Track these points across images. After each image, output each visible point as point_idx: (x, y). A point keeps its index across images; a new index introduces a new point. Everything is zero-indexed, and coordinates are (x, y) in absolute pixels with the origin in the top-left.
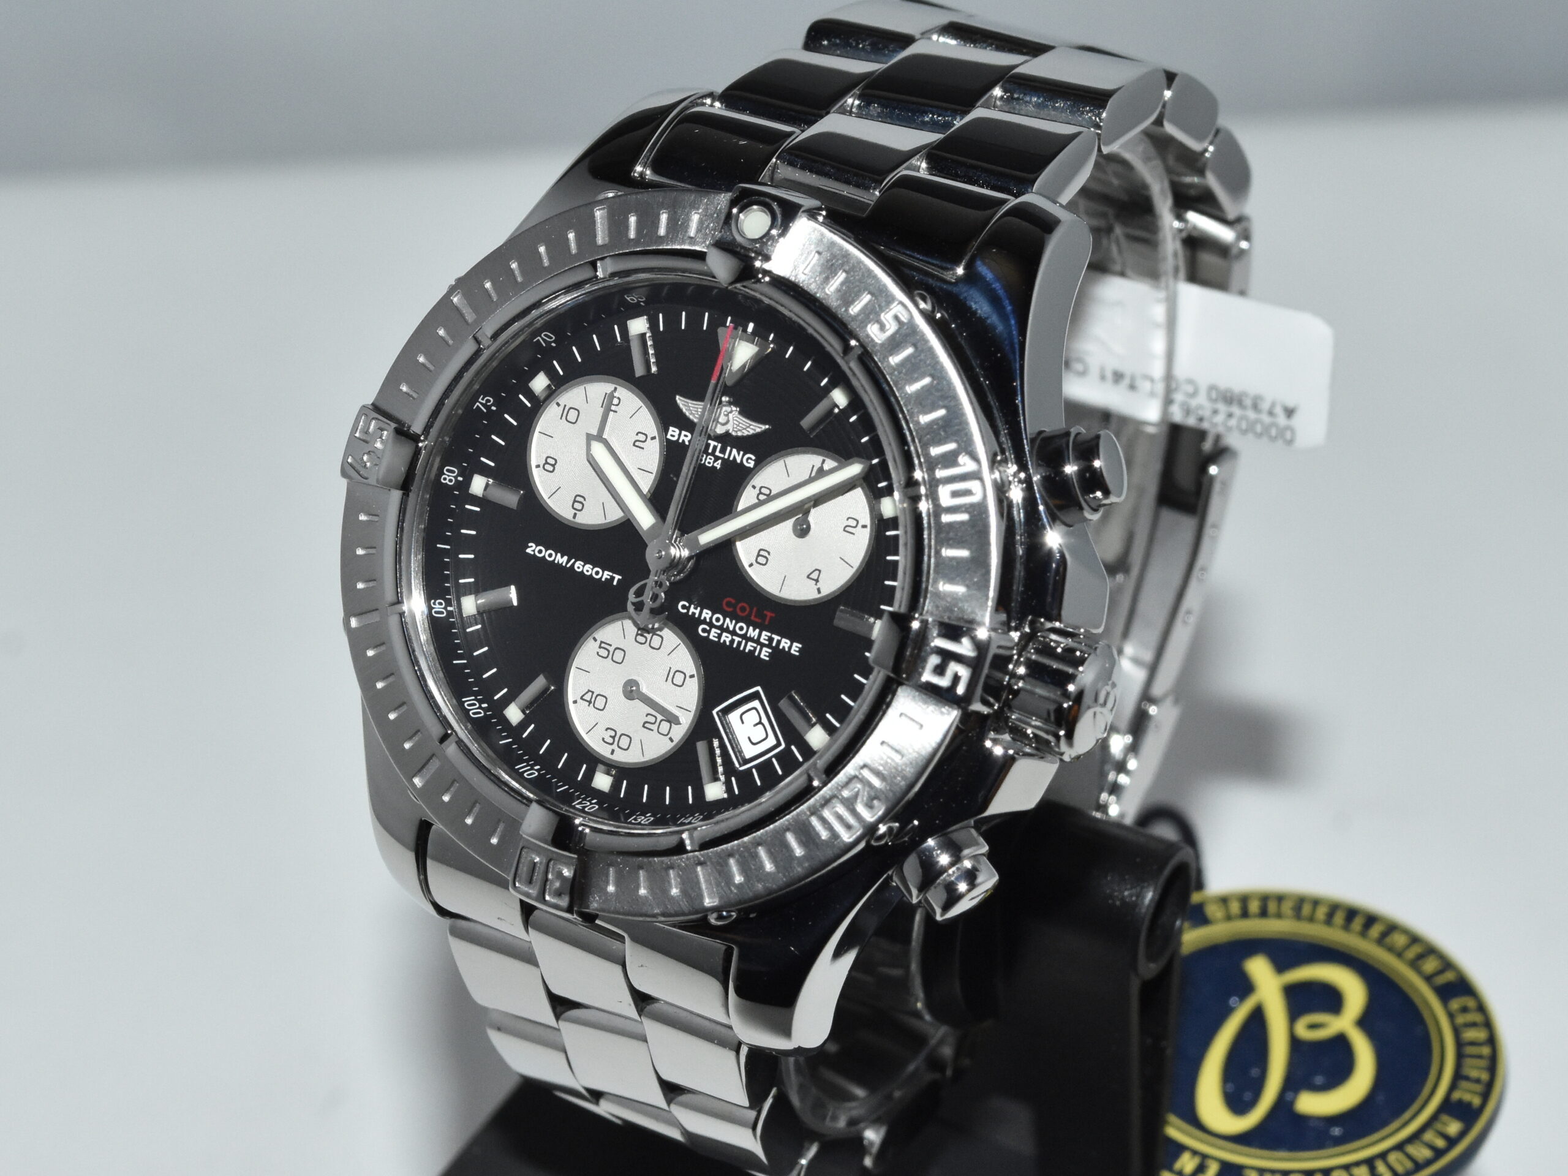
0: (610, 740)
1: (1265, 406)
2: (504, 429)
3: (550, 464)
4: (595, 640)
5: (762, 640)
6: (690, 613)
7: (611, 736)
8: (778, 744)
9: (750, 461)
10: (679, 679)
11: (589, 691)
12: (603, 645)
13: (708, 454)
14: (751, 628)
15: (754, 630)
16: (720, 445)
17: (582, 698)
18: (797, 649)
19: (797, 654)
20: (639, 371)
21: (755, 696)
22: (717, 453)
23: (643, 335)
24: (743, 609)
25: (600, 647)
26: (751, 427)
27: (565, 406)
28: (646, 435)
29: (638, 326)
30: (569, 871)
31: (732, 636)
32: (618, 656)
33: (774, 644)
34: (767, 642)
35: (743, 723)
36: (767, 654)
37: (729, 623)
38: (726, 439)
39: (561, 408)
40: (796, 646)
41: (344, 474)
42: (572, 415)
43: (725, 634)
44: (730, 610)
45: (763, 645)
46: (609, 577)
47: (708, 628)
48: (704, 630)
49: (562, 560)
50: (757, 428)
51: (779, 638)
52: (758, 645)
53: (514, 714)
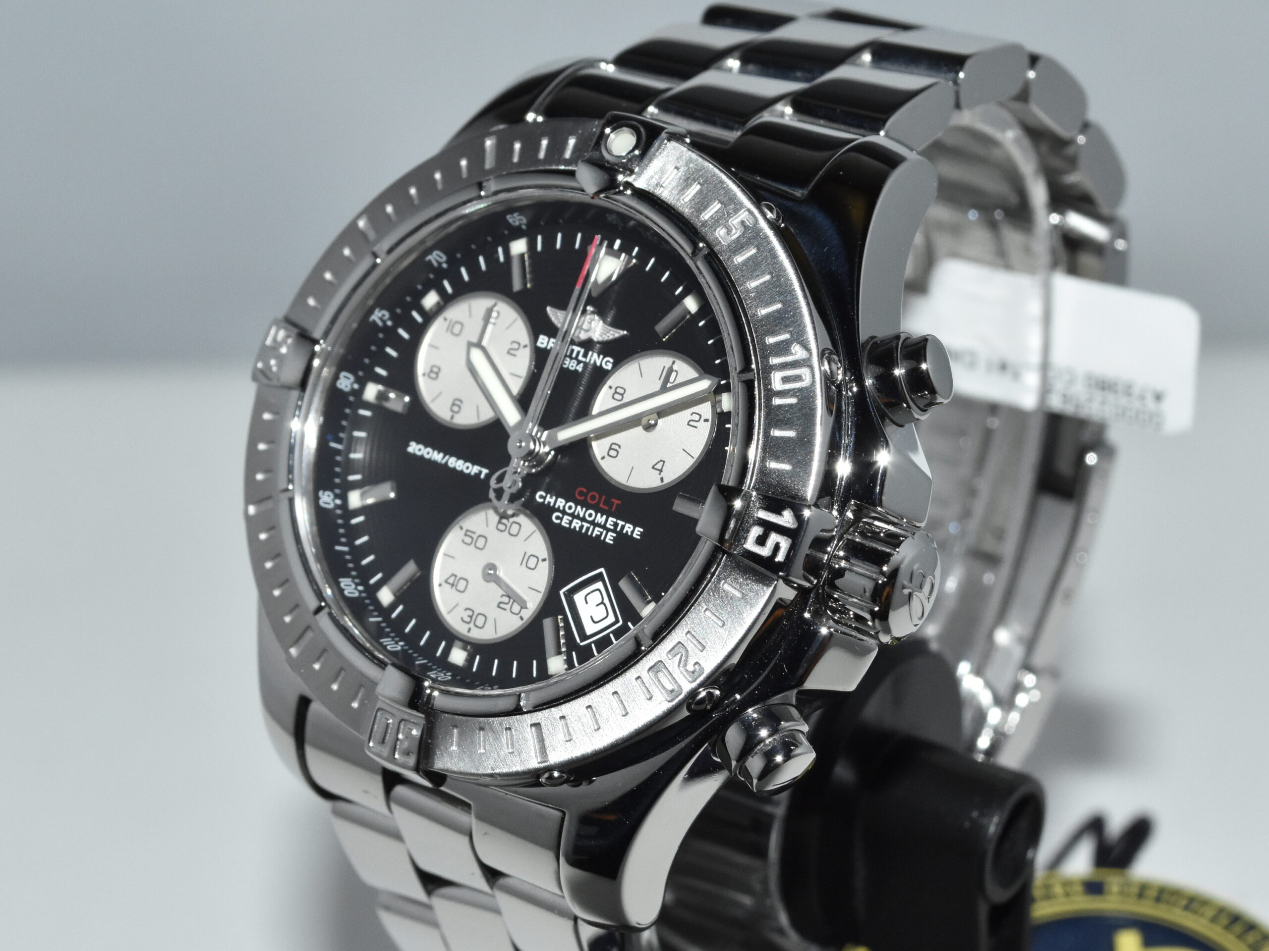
0: (468, 619)
1: (1136, 391)
2: (397, 342)
3: (434, 373)
4: (461, 528)
5: (608, 526)
6: (546, 502)
7: (469, 616)
8: (617, 621)
9: (608, 363)
10: (532, 562)
11: (453, 575)
12: (469, 533)
13: (571, 358)
14: (599, 515)
15: (602, 516)
16: (582, 351)
17: (446, 582)
18: (639, 533)
19: (639, 537)
20: (517, 286)
21: (599, 577)
22: (580, 358)
23: (522, 256)
24: (593, 498)
25: (466, 535)
26: (611, 332)
27: (451, 321)
28: (519, 344)
29: (519, 247)
30: (417, 731)
31: (582, 522)
32: (481, 542)
33: (618, 529)
34: (612, 528)
35: (587, 603)
36: (612, 538)
37: (580, 511)
38: (588, 345)
39: (447, 323)
40: (638, 530)
41: (255, 378)
42: (457, 329)
43: (575, 521)
44: (582, 498)
45: (608, 530)
46: (477, 472)
47: (561, 515)
48: (557, 518)
49: (437, 457)
50: (615, 334)
51: (624, 523)
52: (604, 530)
53: (386, 596)
